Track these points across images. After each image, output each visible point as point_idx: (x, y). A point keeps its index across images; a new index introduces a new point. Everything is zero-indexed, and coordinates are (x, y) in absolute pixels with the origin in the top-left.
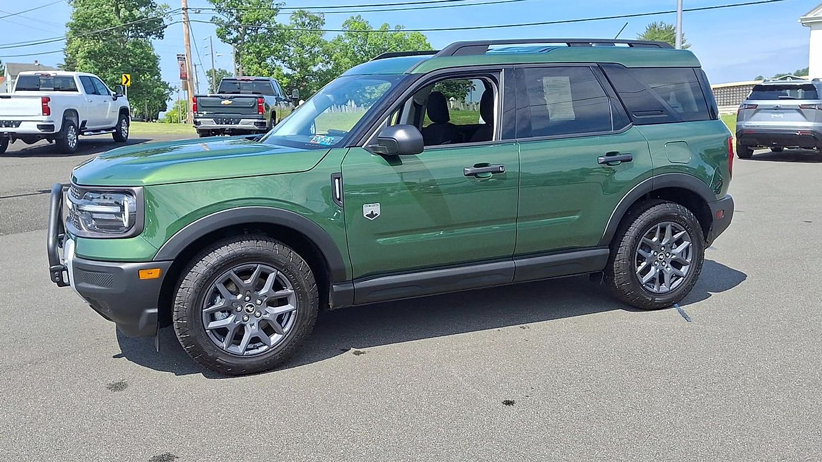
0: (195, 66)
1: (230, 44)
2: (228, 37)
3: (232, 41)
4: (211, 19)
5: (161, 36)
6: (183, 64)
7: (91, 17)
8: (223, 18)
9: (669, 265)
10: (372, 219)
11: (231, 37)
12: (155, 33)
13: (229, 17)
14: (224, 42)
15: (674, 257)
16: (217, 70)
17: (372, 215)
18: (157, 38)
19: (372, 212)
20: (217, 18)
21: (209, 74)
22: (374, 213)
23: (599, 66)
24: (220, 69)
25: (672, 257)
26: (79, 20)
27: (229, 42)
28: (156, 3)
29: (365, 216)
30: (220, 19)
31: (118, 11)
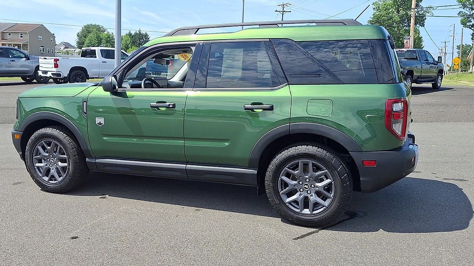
0: (445, 42)
1: (469, 28)
2: (468, 24)
3: (470, 26)
4: (458, 13)
5: (423, 25)
6: (407, 42)
7: (381, 16)
8: (467, 12)
9: (313, 194)
10: (100, 126)
11: (471, 24)
12: (419, 24)
13: (470, 11)
14: (465, 27)
15: (317, 189)
16: (464, 45)
17: (100, 124)
18: (420, 26)
19: (100, 122)
20: (462, 12)
21: (458, 47)
22: (101, 123)
23: (270, 40)
24: (466, 44)
25: (316, 189)
26: (374, 19)
27: (469, 27)
28: (422, 6)
29: (97, 123)
30: (465, 12)
31: (398, 12)
